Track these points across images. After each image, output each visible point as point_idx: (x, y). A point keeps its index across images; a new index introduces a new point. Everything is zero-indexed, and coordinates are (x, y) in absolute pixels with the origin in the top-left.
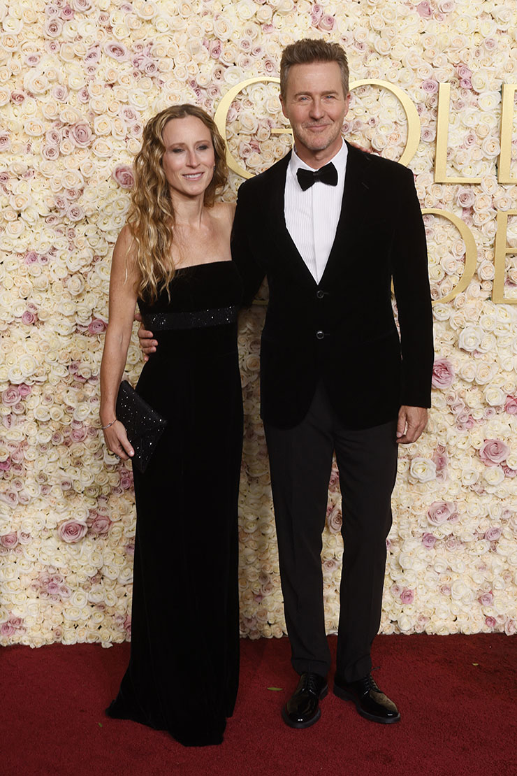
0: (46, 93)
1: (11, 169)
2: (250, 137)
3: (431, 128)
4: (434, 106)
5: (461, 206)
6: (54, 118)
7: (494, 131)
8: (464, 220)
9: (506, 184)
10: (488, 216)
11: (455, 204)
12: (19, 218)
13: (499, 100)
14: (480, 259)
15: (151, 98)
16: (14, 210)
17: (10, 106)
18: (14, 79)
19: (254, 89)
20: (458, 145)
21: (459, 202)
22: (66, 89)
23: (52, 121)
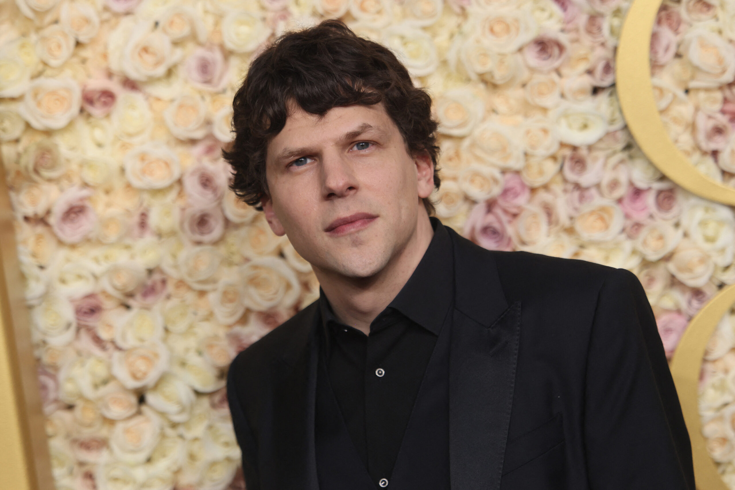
0: (170, 73)
1: (105, 284)
2: (719, 96)
6: (199, 134)
12: (144, 408)
15: (442, 39)
16: (125, 389)
17: (82, 126)
18: (86, 53)
22: (218, 56)
23: (193, 142)
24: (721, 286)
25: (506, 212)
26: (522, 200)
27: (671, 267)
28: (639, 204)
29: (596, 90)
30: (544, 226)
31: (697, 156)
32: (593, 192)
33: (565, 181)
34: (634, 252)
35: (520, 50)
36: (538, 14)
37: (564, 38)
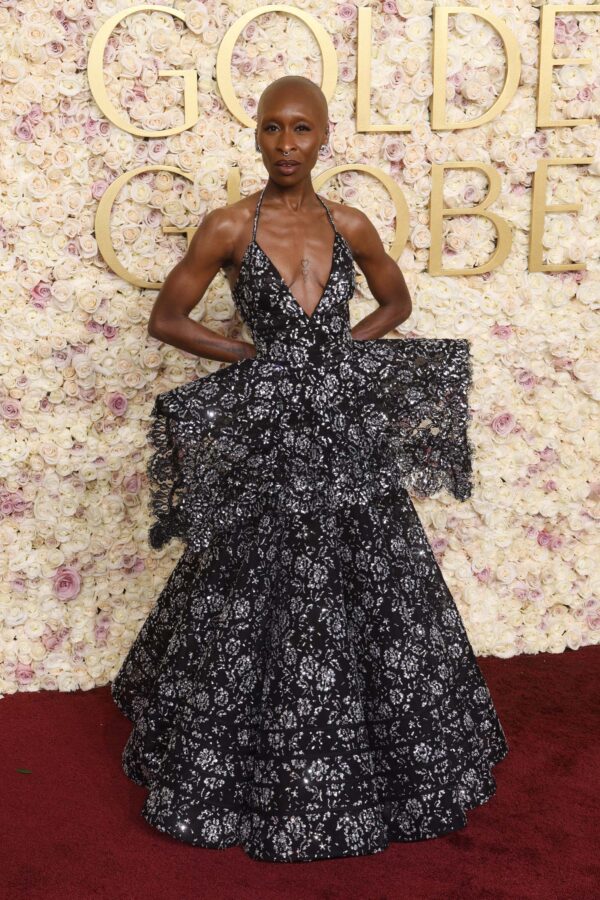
2: (133, 82)
3: (351, 65)
4: (353, 36)
5: (388, 160)
7: (425, 65)
8: (393, 177)
9: (441, 131)
10: (420, 170)
11: (381, 157)
13: (430, 27)
14: (413, 223)
15: (9, 35)
19: (134, 21)
20: (382, 84)
21: (386, 155)
24: (125, 171)
25: (31, 122)
26: (39, 118)
27: (104, 159)
28: (92, 128)
29: (78, 71)
30: (48, 132)
31: (120, 109)
32: (72, 118)
33: (60, 112)
34: (88, 150)
35: (45, 45)
36: (54, 29)
37: (65, 44)
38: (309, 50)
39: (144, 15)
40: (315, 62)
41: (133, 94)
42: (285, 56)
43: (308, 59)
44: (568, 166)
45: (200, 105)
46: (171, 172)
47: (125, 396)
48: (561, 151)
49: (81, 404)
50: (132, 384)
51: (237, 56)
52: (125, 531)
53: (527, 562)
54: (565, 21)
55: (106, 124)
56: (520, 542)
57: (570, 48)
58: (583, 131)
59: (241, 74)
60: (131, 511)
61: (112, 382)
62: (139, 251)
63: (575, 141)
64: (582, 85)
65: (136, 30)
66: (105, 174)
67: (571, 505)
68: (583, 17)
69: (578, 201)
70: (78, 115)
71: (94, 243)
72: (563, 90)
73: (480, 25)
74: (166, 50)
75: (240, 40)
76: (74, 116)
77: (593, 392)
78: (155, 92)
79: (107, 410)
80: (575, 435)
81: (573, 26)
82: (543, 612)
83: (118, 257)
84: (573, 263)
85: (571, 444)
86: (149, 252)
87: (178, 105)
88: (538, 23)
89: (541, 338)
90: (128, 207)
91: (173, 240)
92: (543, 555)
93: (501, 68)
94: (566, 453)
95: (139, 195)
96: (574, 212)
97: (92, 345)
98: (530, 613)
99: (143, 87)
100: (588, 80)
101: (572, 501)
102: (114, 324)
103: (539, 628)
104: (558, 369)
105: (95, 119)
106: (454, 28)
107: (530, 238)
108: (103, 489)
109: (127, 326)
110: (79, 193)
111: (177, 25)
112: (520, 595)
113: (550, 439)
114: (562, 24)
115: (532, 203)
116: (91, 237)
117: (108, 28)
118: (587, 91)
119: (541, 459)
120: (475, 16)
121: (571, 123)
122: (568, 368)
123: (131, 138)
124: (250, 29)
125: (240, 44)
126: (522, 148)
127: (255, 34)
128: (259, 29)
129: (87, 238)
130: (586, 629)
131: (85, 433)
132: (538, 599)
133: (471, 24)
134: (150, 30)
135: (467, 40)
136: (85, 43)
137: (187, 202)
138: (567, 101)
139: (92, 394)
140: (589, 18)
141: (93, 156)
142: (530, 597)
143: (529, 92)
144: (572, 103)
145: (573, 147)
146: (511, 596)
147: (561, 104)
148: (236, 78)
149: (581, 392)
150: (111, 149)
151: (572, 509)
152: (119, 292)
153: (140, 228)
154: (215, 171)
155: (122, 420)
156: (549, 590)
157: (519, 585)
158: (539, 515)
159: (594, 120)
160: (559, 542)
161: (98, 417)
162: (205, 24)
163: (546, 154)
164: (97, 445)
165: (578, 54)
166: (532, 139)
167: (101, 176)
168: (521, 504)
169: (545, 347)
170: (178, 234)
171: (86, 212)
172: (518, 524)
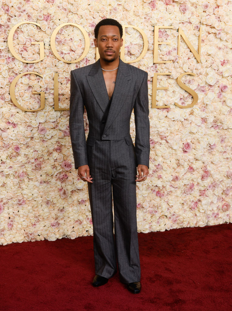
19: (23, 26)
38: (81, 37)
39: (27, 25)
40: (82, 41)
41: (23, 49)
42: (73, 39)
43: (80, 40)
44: (164, 75)
45: (45, 53)
46: (35, 74)
47: (20, 146)
48: (162, 70)
49: (4, 149)
50: (22, 143)
51: (57, 38)
52: (19, 191)
53: (153, 201)
54: (162, 31)
55: (14, 59)
56: (150, 195)
57: (163, 39)
58: (168, 65)
59: (59, 44)
60: (21, 184)
61: (15, 142)
62: (24, 99)
63: (166, 68)
64: (168, 50)
65: (24, 29)
66: (13, 74)
67: (167, 183)
68: (168, 30)
69: (167, 86)
70: (4, 55)
71: (9, 97)
72: (162, 52)
73: (135, 31)
74: (34, 36)
75: (58, 33)
76: (3, 56)
77: (173, 147)
78: (30, 49)
79: (13, 151)
80: (168, 160)
81: (164, 32)
82: (158, 218)
83: (18, 101)
84: (166, 105)
85: (166, 163)
86: (28, 100)
87: (38, 53)
88: (153, 31)
89: (156, 129)
90: (21, 85)
91: (36, 96)
92: (158, 199)
93: (142, 45)
94: (165, 166)
95: (25, 81)
96: (166, 89)
97: (8, 130)
98: (154, 219)
99: (26, 47)
100: (169, 49)
101: (167, 181)
102: (16, 123)
103: (157, 223)
104: (162, 139)
105: (10, 57)
106: (127, 32)
107: (152, 98)
108: (11, 177)
109: (20, 123)
110: (4, 80)
111: (37, 28)
112: (151, 212)
113: (159, 161)
114: (161, 32)
115: (152, 86)
116: (9, 94)
117: (15, 28)
118: (169, 52)
119: (157, 168)
120: (134, 28)
121: (165, 62)
122: (165, 139)
123: (22, 63)
124: (62, 30)
125: (58, 35)
126: (149, 69)
127: (63, 32)
128: (64, 30)
129: (7, 95)
130: (172, 223)
131: (6, 159)
132: (156, 213)
133: (132, 31)
134: (29, 30)
135: (131, 36)
136: (7, 33)
137: (40, 84)
138: (163, 55)
139: (8, 146)
140: (170, 30)
141: (9, 69)
142: (154, 213)
143: (151, 52)
144: (165, 56)
145: (165, 70)
146: (148, 213)
147: (161, 56)
148: (57, 45)
149: (169, 146)
150: (15, 66)
151: (167, 184)
152: (18, 112)
153: (25, 92)
154: (50, 74)
155: (18, 154)
156: (160, 211)
157: (150, 209)
158: (156, 186)
159: (171, 61)
160: (163, 195)
161: (10, 153)
162: (47, 28)
163: (157, 71)
164: (10, 163)
165: (166, 41)
166: (152, 66)
167: (12, 75)
168: (151, 182)
169: (157, 132)
170: (38, 94)
171: (7, 86)
172: (150, 189)
